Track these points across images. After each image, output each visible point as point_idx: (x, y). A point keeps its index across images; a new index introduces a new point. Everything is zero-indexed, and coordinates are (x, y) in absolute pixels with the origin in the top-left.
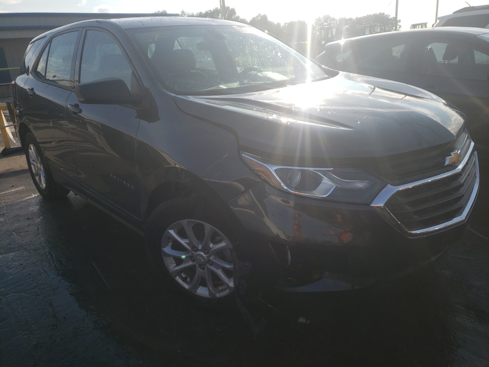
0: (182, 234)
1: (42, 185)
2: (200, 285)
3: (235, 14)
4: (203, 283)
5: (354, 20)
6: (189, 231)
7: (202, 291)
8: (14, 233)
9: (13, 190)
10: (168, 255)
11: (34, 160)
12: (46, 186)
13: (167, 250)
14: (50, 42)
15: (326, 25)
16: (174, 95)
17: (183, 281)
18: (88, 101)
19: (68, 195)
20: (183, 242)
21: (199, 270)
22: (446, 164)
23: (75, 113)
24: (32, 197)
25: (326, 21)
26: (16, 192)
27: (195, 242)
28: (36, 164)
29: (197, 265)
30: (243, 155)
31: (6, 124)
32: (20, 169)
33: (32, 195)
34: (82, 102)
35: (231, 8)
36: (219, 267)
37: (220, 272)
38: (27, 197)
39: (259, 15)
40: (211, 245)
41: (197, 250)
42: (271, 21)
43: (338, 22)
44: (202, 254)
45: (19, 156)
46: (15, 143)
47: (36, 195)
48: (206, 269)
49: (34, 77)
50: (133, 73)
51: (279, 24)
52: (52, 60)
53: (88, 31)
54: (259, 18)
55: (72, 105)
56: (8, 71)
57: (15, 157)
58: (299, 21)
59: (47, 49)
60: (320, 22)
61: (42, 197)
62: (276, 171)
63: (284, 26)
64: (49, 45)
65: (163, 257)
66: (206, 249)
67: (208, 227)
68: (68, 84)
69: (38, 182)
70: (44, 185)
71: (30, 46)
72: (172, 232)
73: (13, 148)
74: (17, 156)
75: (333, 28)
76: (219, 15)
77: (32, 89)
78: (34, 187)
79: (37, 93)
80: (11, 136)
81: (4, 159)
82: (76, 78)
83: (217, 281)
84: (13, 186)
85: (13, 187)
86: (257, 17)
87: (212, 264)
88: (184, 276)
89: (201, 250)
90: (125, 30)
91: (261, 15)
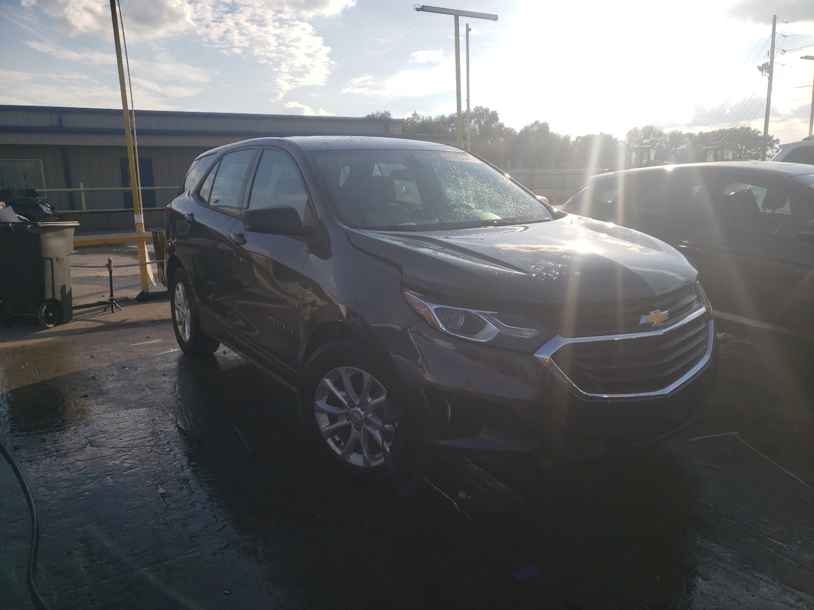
0: (339, 385)
1: (185, 337)
2: (354, 451)
3: (497, 120)
4: (358, 449)
5: (695, 137)
6: (347, 381)
7: (356, 459)
8: (147, 388)
9: (149, 342)
10: (322, 411)
11: (180, 304)
12: (190, 338)
13: (321, 404)
14: (220, 159)
15: (646, 144)
16: (348, 228)
17: (335, 444)
18: (254, 229)
19: (216, 352)
20: (339, 395)
21: (354, 431)
22: (641, 323)
23: (238, 244)
24: (170, 351)
25: (647, 137)
26: (152, 345)
27: (352, 395)
28: (181, 309)
29: (353, 425)
30: (406, 293)
31: (148, 260)
32: (158, 318)
33: (171, 350)
34: (248, 230)
35: (491, 110)
36: (376, 427)
37: (377, 435)
38: (164, 351)
39: (537, 123)
40: (369, 400)
41: (354, 405)
42: (555, 132)
43: (668, 140)
44: (359, 410)
45: (158, 303)
46: (156, 286)
47: (176, 350)
48: (362, 429)
49: (196, 201)
50: (308, 201)
51: (567, 139)
52: (220, 180)
53: (265, 150)
54: (536, 128)
55: (236, 235)
56: (153, 191)
57: (153, 304)
58: (602, 134)
59: (216, 167)
60: (638, 137)
61: (183, 353)
62: (436, 310)
63: (575, 143)
64: (218, 163)
65: (317, 414)
66: (363, 405)
67: (367, 376)
68: (235, 211)
69: (180, 333)
70: (188, 337)
71: (195, 162)
72: (328, 381)
73: (151, 293)
74: (155, 304)
75: (651, 150)
76: (471, 122)
77: (192, 215)
78: (175, 341)
79: (196, 219)
80: (152, 277)
81: (140, 305)
82: (245, 205)
83: (374, 447)
84: (148, 337)
85: (148, 339)
86: (532, 126)
87: (369, 423)
88: (338, 440)
89: (359, 406)
90: (306, 152)
91: (540, 122)
